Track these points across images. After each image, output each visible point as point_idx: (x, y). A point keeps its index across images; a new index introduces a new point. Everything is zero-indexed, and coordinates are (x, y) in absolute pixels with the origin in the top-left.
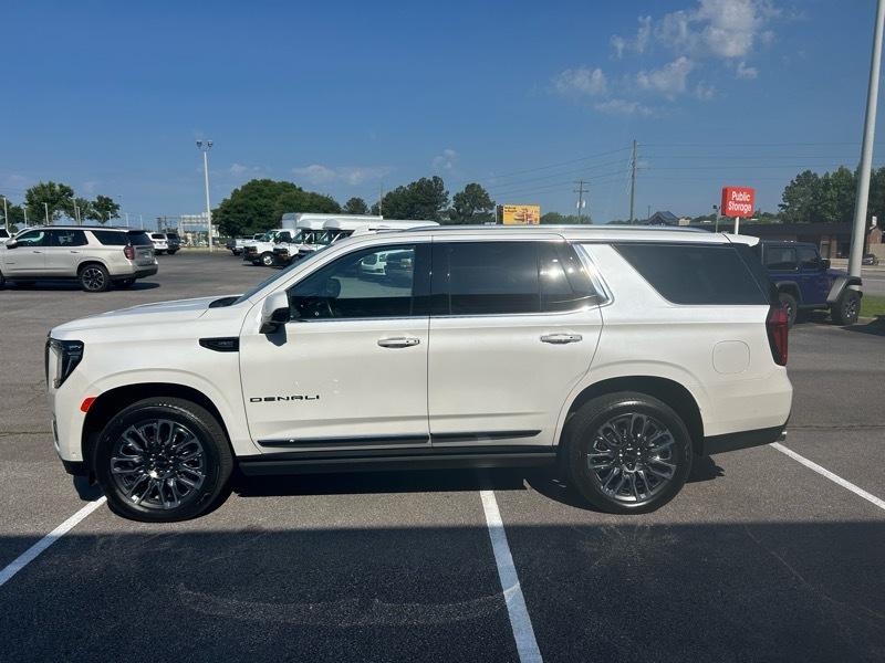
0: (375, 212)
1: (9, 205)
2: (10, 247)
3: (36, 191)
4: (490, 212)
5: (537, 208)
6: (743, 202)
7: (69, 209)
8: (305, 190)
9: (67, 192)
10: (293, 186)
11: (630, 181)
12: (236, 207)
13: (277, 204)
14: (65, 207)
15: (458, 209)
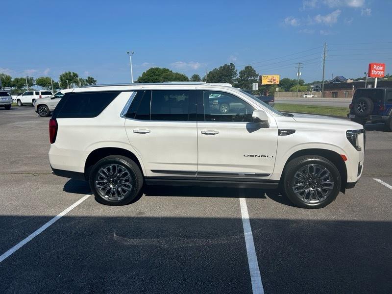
0: (204, 80)
1: (53, 81)
2: (52, 99)
3: (64, 76)
4: (256, 79)
5: (278, 76)
6: (380, 70)
7: (76, 83)
8: (173, 72)
9: (76, 75)
10: (168, 70)
11: (323, 62)
12: (144, 80)
13: (161, 78)
14: (75, 82)
15: (241, 78)
